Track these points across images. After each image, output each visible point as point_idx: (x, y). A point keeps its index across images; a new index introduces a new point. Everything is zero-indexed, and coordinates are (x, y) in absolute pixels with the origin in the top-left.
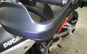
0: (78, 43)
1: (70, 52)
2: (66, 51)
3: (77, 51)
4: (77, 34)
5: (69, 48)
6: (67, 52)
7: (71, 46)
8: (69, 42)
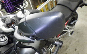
0: (77, 41)
1: (70, 50)
2: (66, 49)
3: (76, 50)
4: (77, 33)
5: (69, 47)
6: (67, 51)
7: (71, 44)
8: (69, 41)
